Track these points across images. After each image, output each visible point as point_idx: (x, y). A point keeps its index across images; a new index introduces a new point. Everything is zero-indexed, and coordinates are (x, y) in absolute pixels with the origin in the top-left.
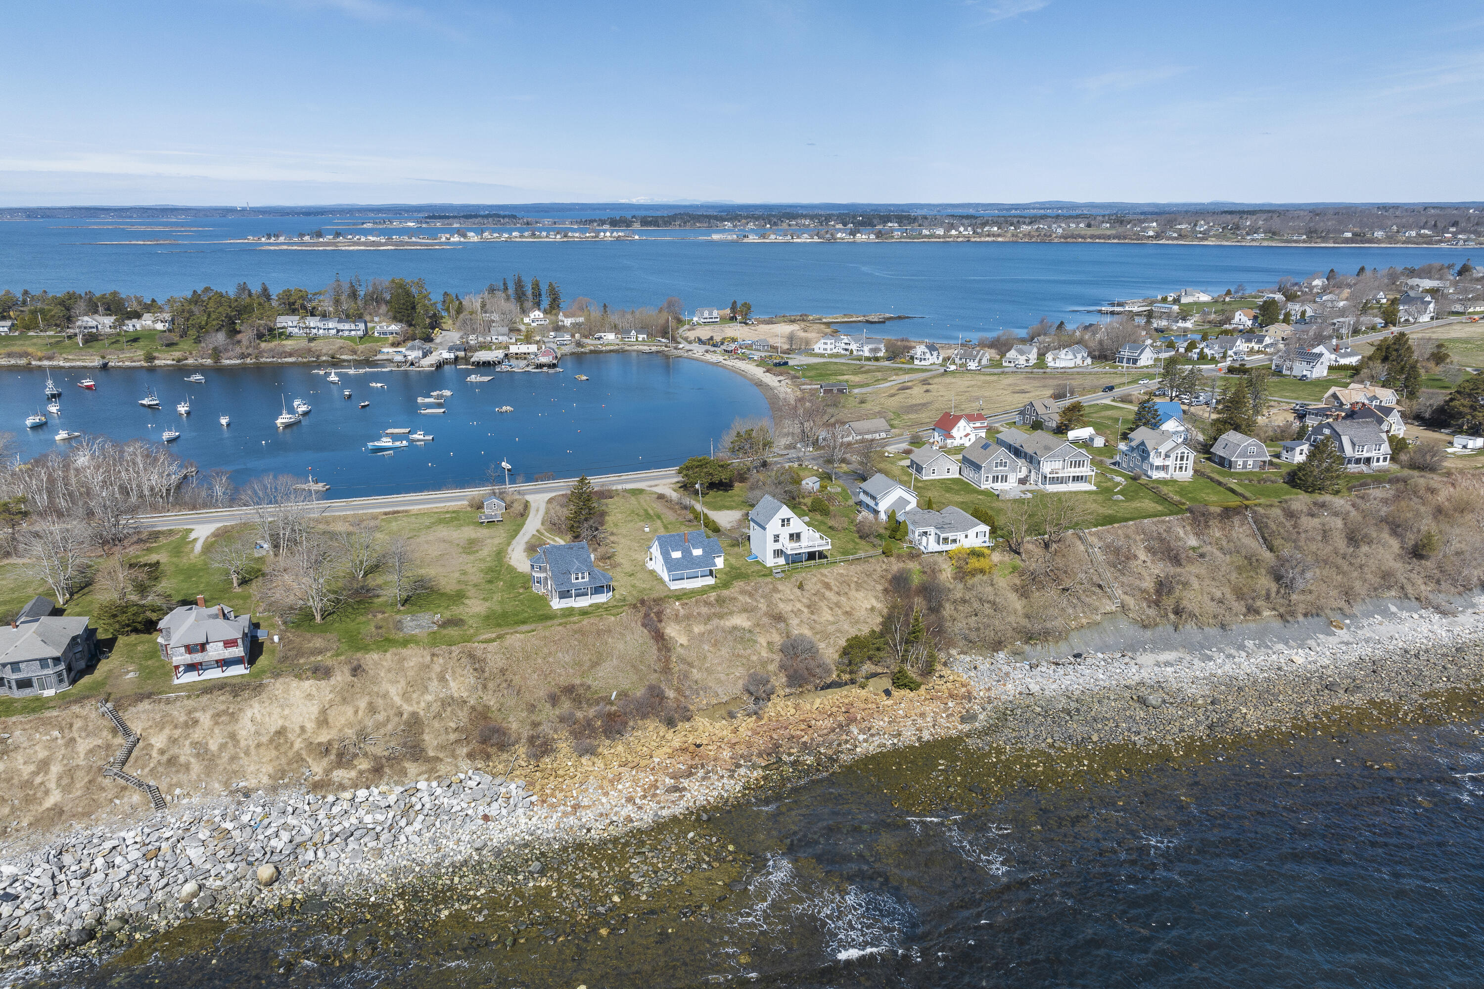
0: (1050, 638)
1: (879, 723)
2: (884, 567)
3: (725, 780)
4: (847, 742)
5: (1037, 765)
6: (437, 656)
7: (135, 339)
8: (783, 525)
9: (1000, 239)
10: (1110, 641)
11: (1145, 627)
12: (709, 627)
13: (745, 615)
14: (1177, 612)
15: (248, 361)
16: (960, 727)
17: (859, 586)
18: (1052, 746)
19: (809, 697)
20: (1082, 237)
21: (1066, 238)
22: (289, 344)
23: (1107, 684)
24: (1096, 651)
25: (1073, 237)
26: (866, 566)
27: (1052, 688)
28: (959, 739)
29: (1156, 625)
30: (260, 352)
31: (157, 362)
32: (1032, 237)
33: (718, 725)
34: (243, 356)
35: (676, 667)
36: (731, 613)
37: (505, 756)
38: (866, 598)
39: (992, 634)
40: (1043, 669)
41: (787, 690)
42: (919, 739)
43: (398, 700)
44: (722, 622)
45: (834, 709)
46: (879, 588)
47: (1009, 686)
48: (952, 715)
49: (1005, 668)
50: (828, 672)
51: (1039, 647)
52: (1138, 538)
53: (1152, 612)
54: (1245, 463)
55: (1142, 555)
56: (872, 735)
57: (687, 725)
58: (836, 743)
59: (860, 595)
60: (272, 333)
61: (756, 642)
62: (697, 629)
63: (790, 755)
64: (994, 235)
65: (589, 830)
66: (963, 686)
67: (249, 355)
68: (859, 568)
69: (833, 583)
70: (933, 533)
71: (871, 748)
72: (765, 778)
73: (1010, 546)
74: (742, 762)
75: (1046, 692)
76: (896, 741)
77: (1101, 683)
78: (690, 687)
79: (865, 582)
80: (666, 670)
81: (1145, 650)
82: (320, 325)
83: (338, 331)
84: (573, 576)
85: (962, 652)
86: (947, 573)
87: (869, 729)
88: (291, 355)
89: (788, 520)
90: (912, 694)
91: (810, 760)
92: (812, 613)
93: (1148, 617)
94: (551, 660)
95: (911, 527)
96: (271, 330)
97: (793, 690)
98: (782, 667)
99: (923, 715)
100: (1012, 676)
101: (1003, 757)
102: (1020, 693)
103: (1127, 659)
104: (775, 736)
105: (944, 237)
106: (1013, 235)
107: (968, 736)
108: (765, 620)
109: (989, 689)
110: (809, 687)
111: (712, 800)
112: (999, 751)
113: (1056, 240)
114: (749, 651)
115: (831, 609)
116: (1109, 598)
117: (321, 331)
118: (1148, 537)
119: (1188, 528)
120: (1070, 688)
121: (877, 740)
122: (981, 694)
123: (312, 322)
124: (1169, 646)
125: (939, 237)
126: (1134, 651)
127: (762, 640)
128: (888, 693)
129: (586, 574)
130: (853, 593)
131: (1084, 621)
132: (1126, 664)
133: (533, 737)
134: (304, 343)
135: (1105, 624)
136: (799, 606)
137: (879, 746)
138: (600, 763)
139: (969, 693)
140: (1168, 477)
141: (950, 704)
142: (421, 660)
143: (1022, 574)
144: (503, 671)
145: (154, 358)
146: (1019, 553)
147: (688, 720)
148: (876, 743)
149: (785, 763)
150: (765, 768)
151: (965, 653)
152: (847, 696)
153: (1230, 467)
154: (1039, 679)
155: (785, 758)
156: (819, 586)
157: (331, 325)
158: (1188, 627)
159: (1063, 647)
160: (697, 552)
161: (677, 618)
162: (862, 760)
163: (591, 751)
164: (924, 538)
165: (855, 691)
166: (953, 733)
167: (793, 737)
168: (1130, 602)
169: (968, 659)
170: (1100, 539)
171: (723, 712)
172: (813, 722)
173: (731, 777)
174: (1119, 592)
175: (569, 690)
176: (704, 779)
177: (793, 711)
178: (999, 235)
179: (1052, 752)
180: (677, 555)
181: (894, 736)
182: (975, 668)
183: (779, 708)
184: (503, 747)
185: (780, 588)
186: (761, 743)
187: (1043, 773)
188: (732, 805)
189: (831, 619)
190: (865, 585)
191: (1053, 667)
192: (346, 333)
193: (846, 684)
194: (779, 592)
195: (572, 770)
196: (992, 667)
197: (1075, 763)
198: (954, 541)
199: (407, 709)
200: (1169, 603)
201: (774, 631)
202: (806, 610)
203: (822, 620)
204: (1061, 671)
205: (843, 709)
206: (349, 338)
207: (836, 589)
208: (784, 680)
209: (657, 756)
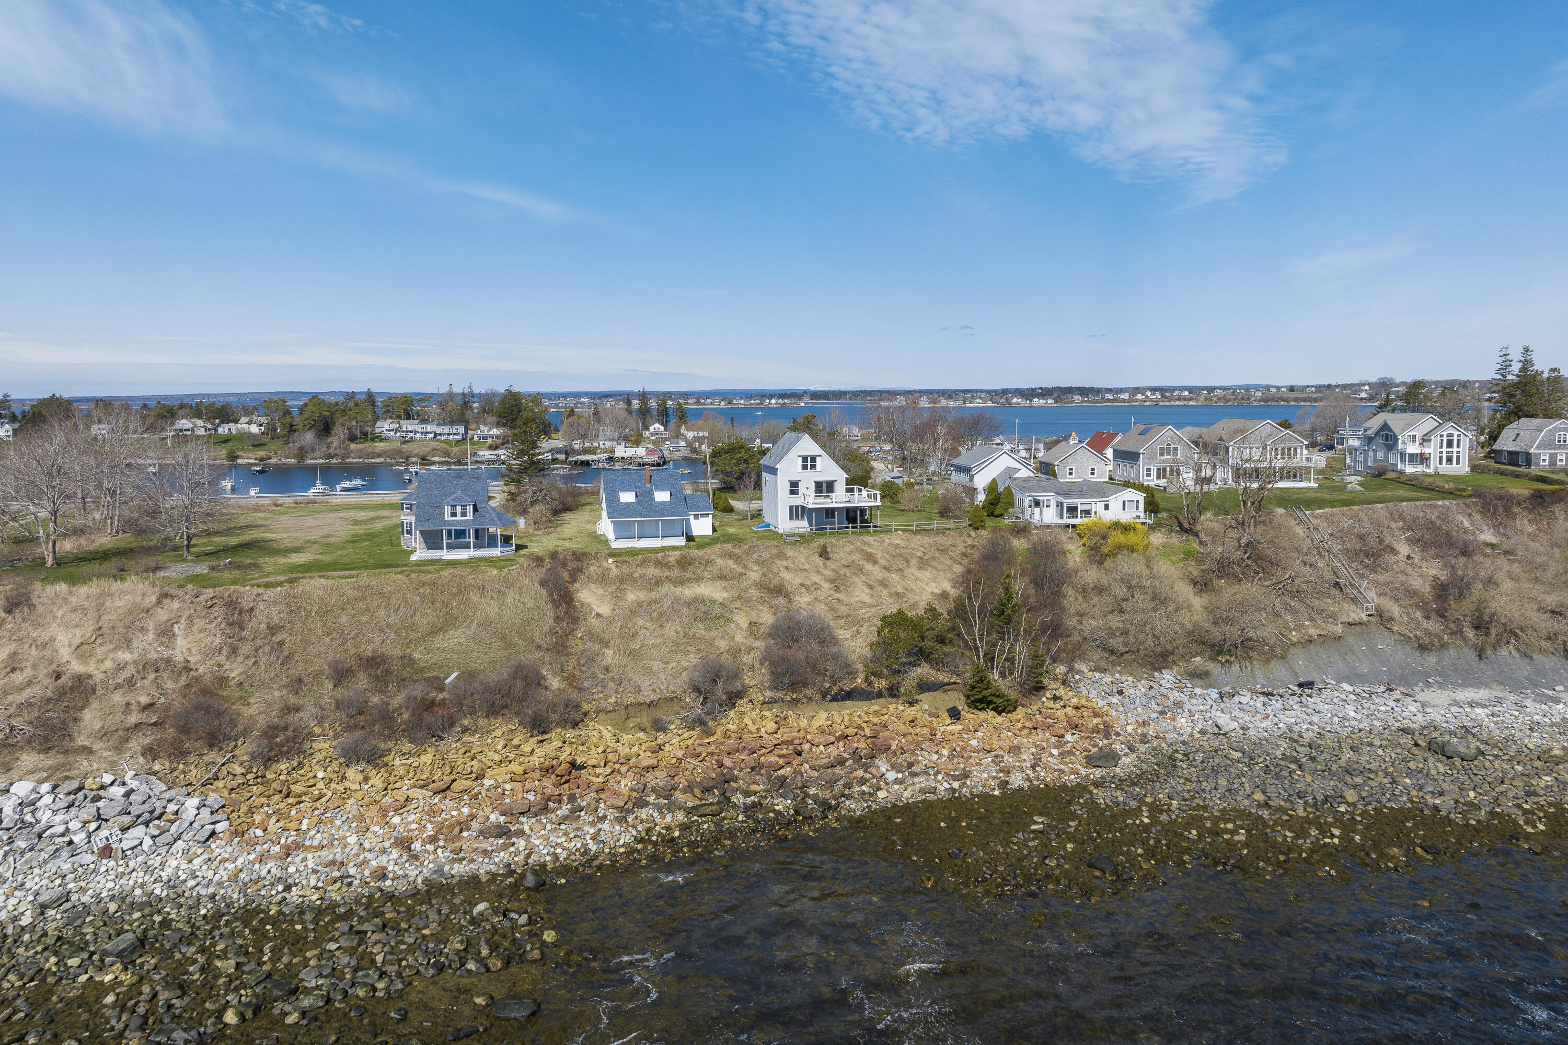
0: (1254, 654)
1: (927, 758)
2: (970, 542)
3: (606, 826)
4: (863, 781)
5: (1234, 832)
6: (172, 597)
7: (226, 440)
8: (805, 467)
9: (1192, 403)
10: (1364, 668)
11: (1423, 648)
12: (654, 595)
13: (720, 584)
14: (1480, 626)
15: (334, 461)
16: (1083, 772)
17: (923, 564)
18: (1266, 805)
19: (809, 710)
20: (1285, 400)
21: (1266, 401)
22: (380, 446)
23: (1365, 725)
24: (1339, 681)
25: (1273, 399)
26: (940, 539)
27: (1259, 727)
28: (1081, 789)
29: (1444, 646)
30: (348, 453)
31: (239, 461)
32: (1227, 400)
33: (626, 738)
34: (330, 457)
35: (575, 645)
36: (698, 580)
37: (212, 756)
38: (934, 579)
39: (1150, 642)
40: (1244, 700)
41: (769, 694)
42: (1004, 784)
43: (65, 654)
44: (678, 590)
45: (851, 731)
46: (958, 569)
47: (1182, 721)
48: (1070, 753)
49: (1175, 695)
50: (852, 674)
51: (1235, 668)
52: (1393, 525)
53: (1433, 625)
54: (1553, 457)
55: (1404, 549)
56: (916, 774)
57: (570, 734)
58: (842, 782)
59: (926, 575)
60: (367, 436)
61: (729, 620)
62: (631, 597)
63: (747, 794)
64: (1185, 399)
65: (288, 888)
66: (1096, 715)
67: (336, 455)
68: (927, 540)
69: (879, 555)
70: (1053, 504)
71: (907, 794)
72: (684, 827)
73: (1180, 525)
74: (651, 799)
75: (1251, 732)
76: (956, 785)
77: (1354, 723)
78: (595, 677)
79: (934, 558)
80: (560, 648)
81: (1428, 685)
82: (418, 429)
83: (436, 435)
84: (447, 510)
85: (1097, 669)
86: (1075, 554)
87: (910, 765)
88: (379, 456)
89: (814, 459)
90: (999, 719)
91: (783, 805)
92: (837, 589)
93: (1426, 632)
94: (364, 619)
95: (1017, 495)
96: (365, 434)
97: (780, 695)
98: (767, 657)
99: (1015, 750)
100: (1186, 707)
101: (1164, 818)
102: (1203, 732)
103: (1397, 694)
104: (728, 762)
105: (1129, 401)
106: (1206, 399)
107: (1097, 785)
108: (754, 592)
109: (1145, 724)
110: (809, 692)
111: (563, 854)
112: (1155, 809)
113: (1255, 404)
114: (714, 633)
115: (871, 587)
116: (1354, 600)
117: (418, 435)
118: (1410, 525)
119: (1478, 517)
120: (1296, 729)
121: (921, 782)
122: (1129, 729)
123: (411, 425)
124: (1468, 679)
125: (1124, 401)
126: (1409, 685)
127: (742, 621)
128: (954, 714)
129: (470, 509)
130: (913, 571)
131: (1313, 632)
132: (1397, 701)
133: (275, 728)
134: (396, 445)
135: (1351, 640)
136: (816, 578)
137: (923, 791)
138: (377, 780)
139: (1107, 726)
140: (1431, 471)
141: (1069, 737)
142: (138, 599)
143: (1200, 561)
144: (273, 630)
145: (237, 457)
146: (1196, 535)
147: (575, 725)
148: (918, 787)
149: (735, 806)
150: (689, 811)
151: (1104, 671)
152: (876, 713)
153: (1529, 464)
154: (1236, 713)
155: (738, 799)
156: (856, 557)
157: (429, 429)
158: (1503, 652)
159: (1279, 670)
160: (662, 496)
161: (604, 579)
162: (883, 810)
163: (374, 758)
164: (1037, 510)
165: (895, 707)
166: (1071, 779)
167: (762, 766)
168: (1395, 610)
169: (1108, 679)
170: (1331, 523)
171: (644, 719)
172: (806, 747)
173: (621, 820)
174: (1372, 594)
175: (373, 663)
176: (564, 819)
177: (771, 726)
178: (1190, 399)
179: (1265, 814)
180: (627, 497)
181: (955, 778)
182: (1120, 693)
183: (747, 720)
184: (214, 740)
185: (790, 553)
186: (700, 770)
187: (1246, 845)
188: (599, 868)
189: (868, 600)
190: (934, 563)
191: (1262, 698)
192: (445, 437)
193: (880, 695)
194: (786, 558)
195: (321, 785)
196: (1152, 693)
197: (1314, 832)
198: (1087, 513)
199: (77, 667)
200: (1462, 609)
201: (765, 608)
202: (826, 585)
203: (853, 600)
204: (1276, 704)
205: (868, 732)
206: (447, 442)
207: (885, 563)
208: (767, 678)
209: (492, 777)
